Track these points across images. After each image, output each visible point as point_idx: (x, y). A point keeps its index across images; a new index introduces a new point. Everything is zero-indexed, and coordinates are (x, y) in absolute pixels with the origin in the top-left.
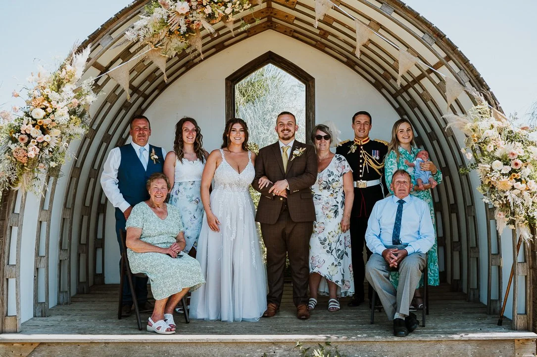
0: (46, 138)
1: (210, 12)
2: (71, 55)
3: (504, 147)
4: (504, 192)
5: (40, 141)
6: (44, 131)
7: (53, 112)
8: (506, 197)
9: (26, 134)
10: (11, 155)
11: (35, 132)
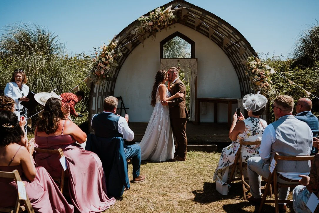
0: (107, 67)
1: (160, 24)
2: (114, 39)
3: (259, 71)
4: (258, 86)
5: (104, 68)
6: (106, 65)
7: (109, 59)
8: (259, 88)
9: (100, 66)
10: (95, 73)
11: (103, 66)
